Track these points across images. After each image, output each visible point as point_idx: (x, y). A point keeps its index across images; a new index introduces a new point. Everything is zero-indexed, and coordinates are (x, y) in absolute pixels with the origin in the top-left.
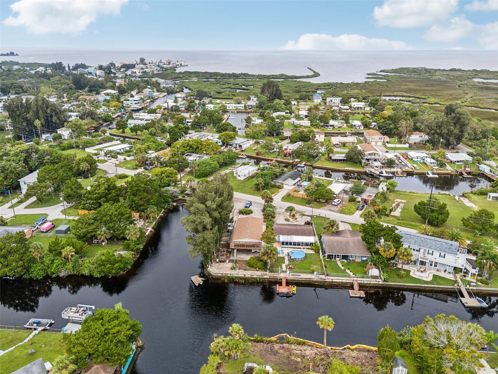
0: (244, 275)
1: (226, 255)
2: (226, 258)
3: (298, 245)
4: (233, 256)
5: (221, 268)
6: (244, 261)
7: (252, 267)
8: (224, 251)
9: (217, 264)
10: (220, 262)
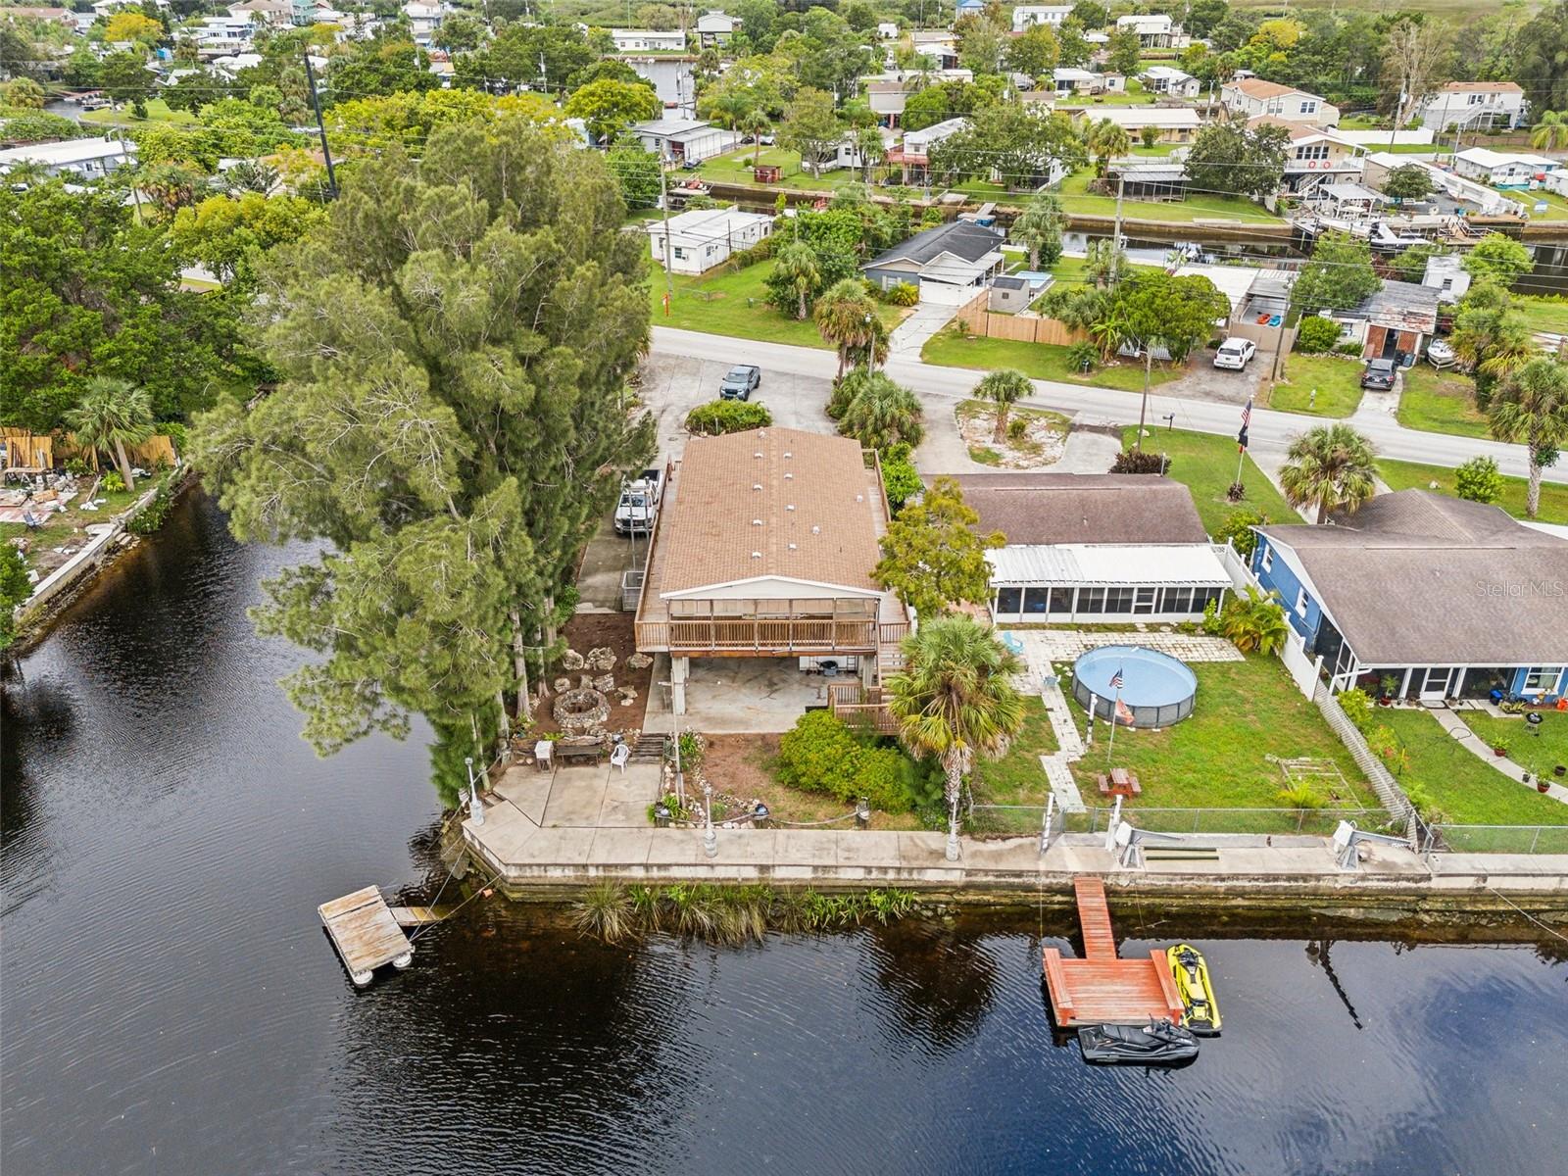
0: (763, 868)
1: (614, 699)
2: (610, 726)
3: (1112, 607)
4: (668, 706)
5: (568, 817)
6: (748, 740)
7: (823, 792)
8: (596, 673)
9: (544, 780)
10: (565, 758)
